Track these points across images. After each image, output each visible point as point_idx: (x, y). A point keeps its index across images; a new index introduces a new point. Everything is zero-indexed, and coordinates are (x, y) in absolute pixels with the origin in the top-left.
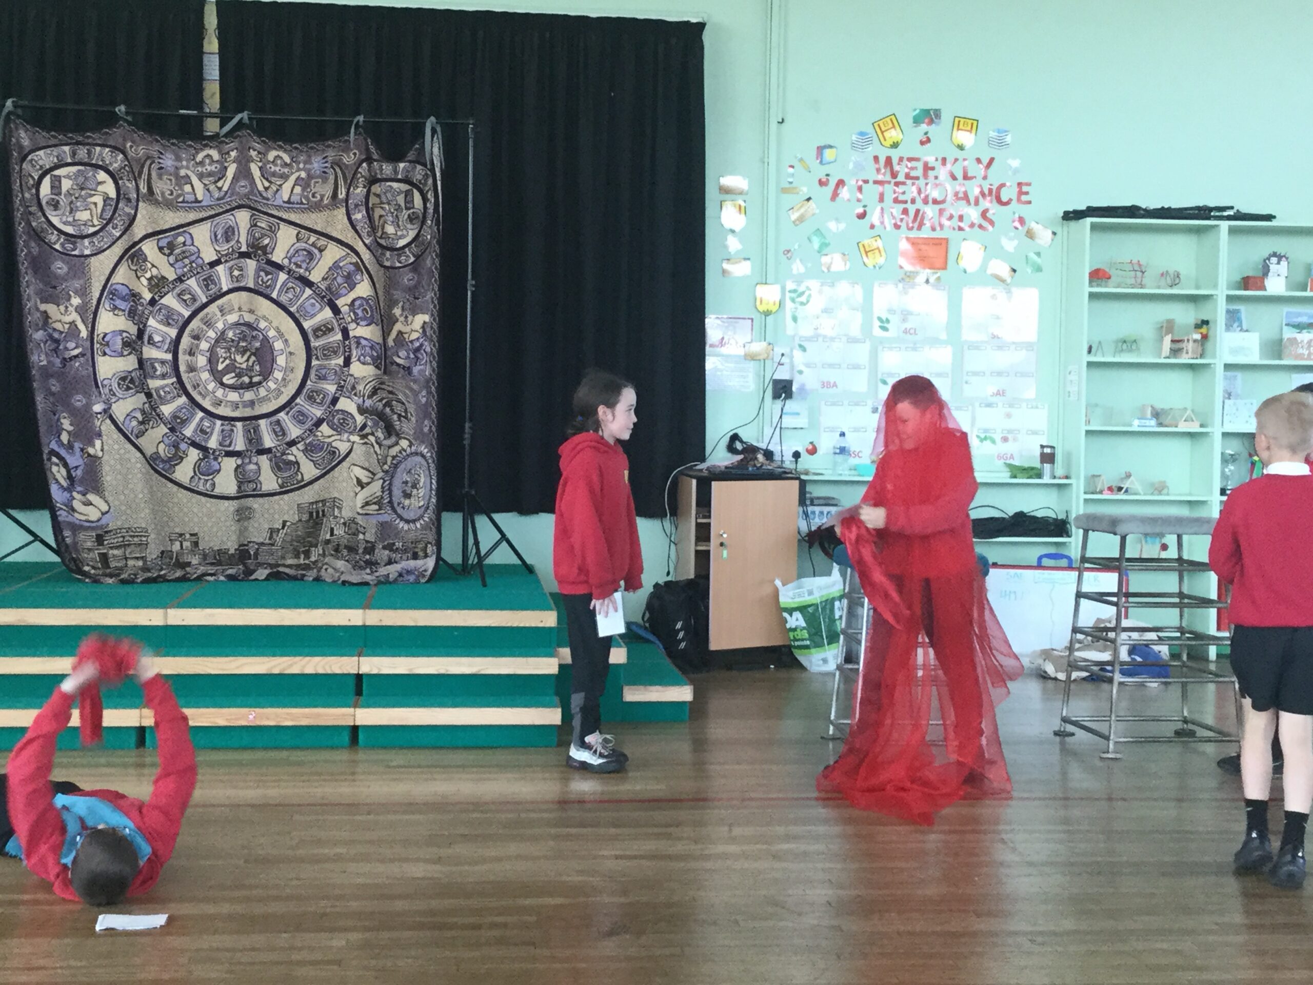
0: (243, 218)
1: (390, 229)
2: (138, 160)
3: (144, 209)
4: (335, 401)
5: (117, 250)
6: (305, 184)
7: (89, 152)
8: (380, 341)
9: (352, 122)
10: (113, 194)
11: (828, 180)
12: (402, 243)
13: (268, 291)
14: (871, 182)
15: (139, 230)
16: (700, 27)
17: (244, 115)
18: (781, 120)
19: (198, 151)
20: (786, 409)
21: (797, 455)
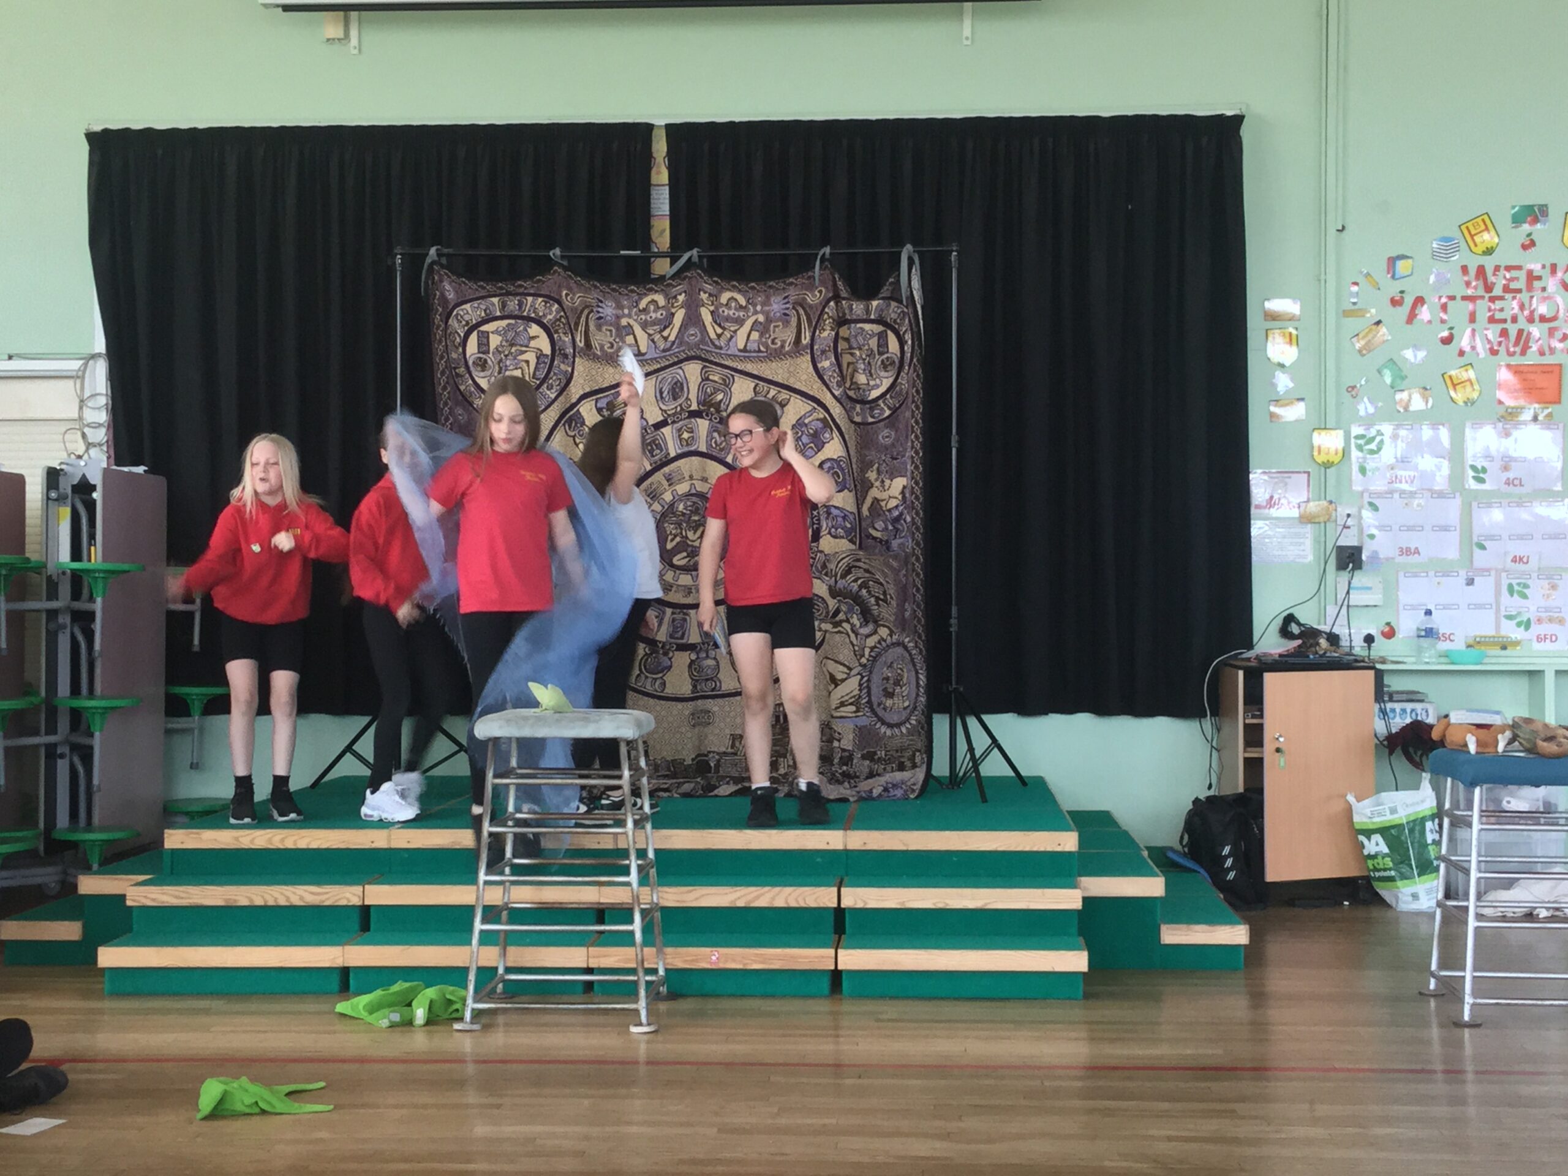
0: (692, 371)
1: (862, 379)
2: (574, 309)
3: (581, 366)
5: (554, 412)
6: (763, 328)
7: (520, 304)
8: (855, 511)
9: (817, 254)
10: (547, 350)
11: (1402, 298)
12: (875, 394)
13: (721, 455)
14: (1458, 298)
15: (576, 390)
16: (1237, 120)
17: (695, 252)
18: (1340, 228)
19: (641, 296)
20: (1355, 582)
21: (1369, 639)
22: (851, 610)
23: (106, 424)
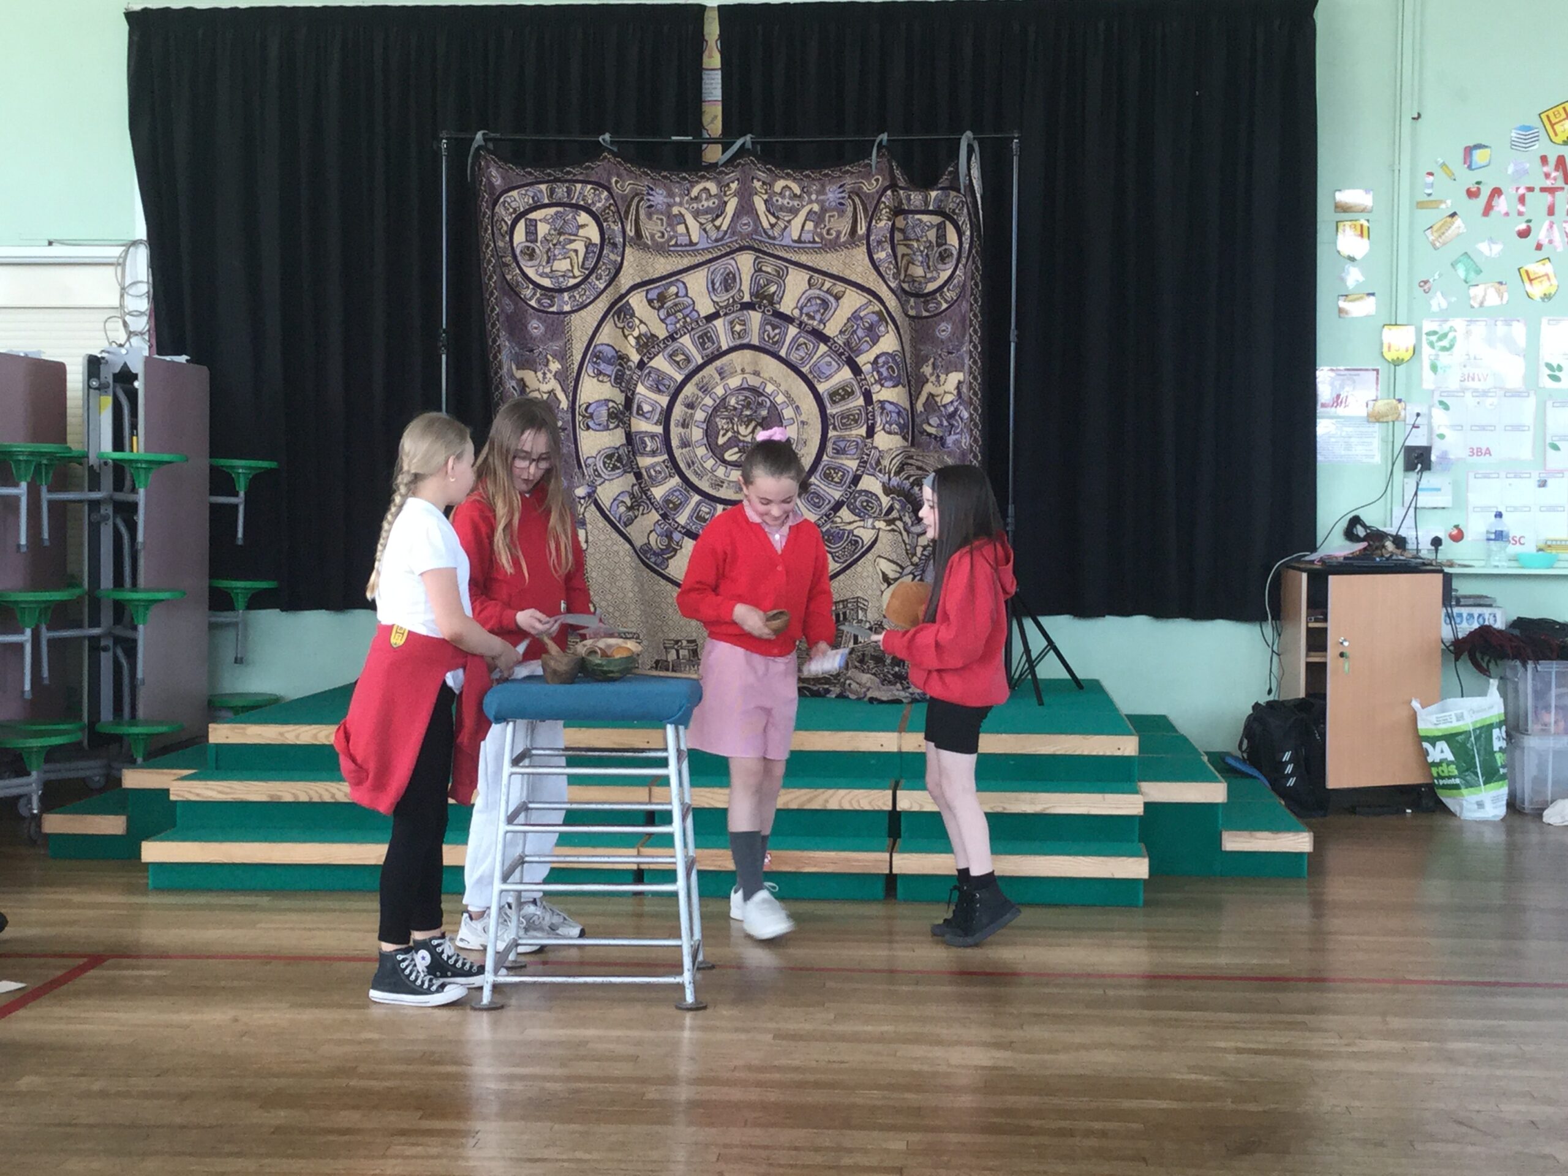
0: (745, 262)
1: (918, 271)
2: (624, 197)
3: (631, 255)
4: (856, 479)
5: (602, 305)
6: (818, 218)
7: (569, 191)
8: (908, 407)
9: (875, 141)
10: (596, 238)
11: (1479, 189)
12: (931, 287)
13: (775, 348)
14: (1537, 190)
15: (626, 280)
17: (748, 138)
18: (1416, 116)
19: (693, 184)
20: (1424, 484)
21: (1437, 542)
22: (903, 507)
23: (148, 313)
